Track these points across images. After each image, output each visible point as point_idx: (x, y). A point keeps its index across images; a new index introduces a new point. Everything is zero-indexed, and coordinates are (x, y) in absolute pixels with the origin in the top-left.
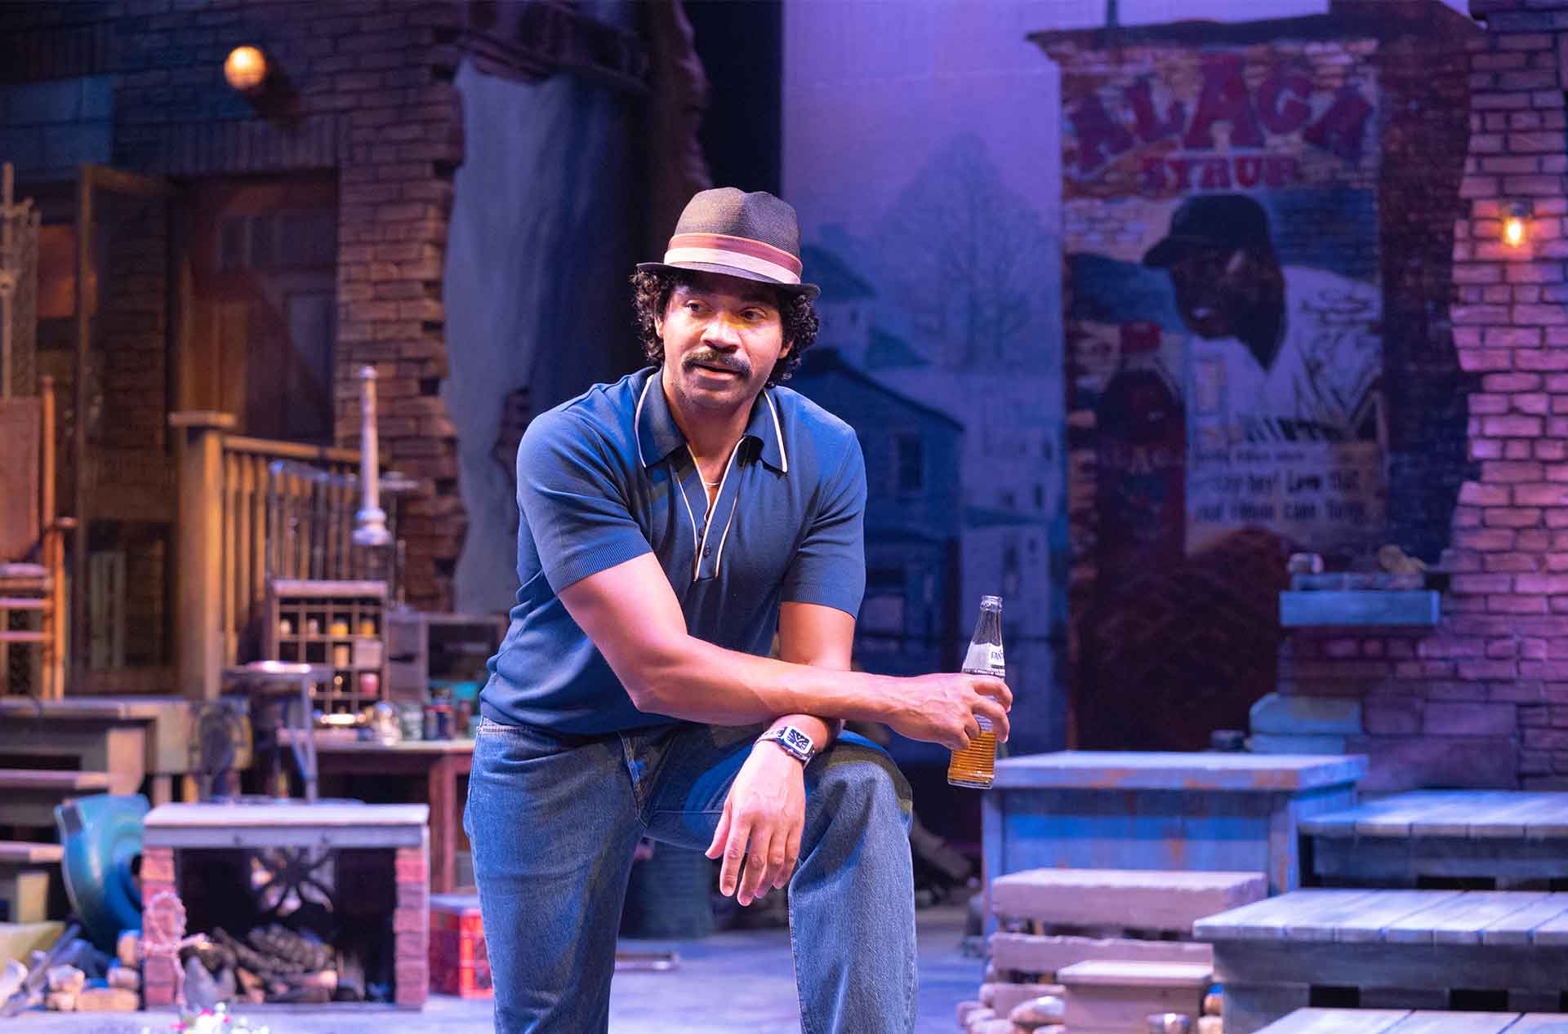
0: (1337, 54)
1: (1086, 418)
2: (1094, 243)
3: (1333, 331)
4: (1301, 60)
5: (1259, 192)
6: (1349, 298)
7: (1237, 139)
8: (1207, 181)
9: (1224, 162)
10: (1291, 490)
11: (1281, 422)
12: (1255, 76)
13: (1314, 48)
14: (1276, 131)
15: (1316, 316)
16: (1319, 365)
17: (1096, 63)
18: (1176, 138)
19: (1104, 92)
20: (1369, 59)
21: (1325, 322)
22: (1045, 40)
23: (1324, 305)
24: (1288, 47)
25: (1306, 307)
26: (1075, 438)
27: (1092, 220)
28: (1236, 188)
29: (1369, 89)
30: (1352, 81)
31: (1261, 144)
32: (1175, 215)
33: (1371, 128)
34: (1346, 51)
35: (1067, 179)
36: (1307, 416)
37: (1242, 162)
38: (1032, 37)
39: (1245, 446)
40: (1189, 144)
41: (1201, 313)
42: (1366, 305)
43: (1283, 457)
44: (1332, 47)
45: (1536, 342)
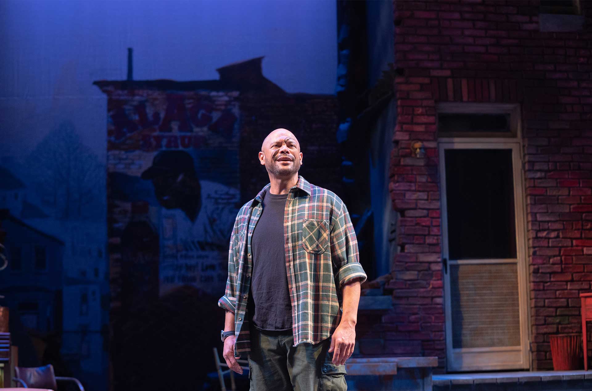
0: (222, 96)
1: (117, 240)
2: (121, 168)
3: (221, 206)
4: (209, 98)
5: (190, 150)
6: (227, 194)
7: (181, 129)
8: (168, 146)
9: (176, 137)
10: (203, 270)
11: (199, 242)
12: (190, 103)
13: (214, 94)
14: (197, 126)
15: (213, 200)
16: (215, 220)
17: (122, 95)
18: (156, 127)
19: (127, 107)
20: (236, 99)
21: (217, 203)
22: (102, 84)
23: (217, 196)
24: (204, 93)
25: (209, 197)
26: (112, 248)
27: (120, 159)
28: (181, 148)
29: (236, 111)
30: (229, 107)
31: (191, 131)
32: (155, 158)
33: (236, 126)
34: (226, 95)
35: (109, 142)
36: (209, 240)
37: (183, 138)
38: (96, 83)
39: (184, 253)
40: (161, 130)
41: (166, 198)
42: (234, 196)
43: (199, 257)
44: (221, 94)
45: (426, 197)
